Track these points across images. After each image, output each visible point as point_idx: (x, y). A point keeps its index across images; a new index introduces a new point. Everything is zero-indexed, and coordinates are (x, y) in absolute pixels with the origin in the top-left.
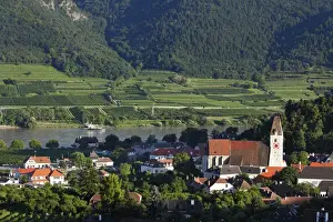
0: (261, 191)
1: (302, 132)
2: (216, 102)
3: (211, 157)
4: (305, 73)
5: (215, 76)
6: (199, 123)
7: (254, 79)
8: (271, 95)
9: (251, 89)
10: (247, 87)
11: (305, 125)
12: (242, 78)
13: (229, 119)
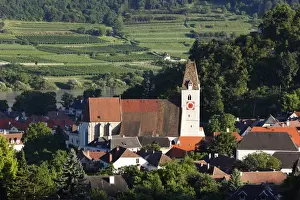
0: (198, 165)
1: (218, 89)
2: (54, 56)
3: (93, 125)
4: (181, 12)
5: (48, 17)
6: (32, 85)
7: (106, 22)
8: (134, 45)
9: (104, 37)
10: (97, 33)
11: (221, 78)
12: (88, 20)
13: (77, 80)
